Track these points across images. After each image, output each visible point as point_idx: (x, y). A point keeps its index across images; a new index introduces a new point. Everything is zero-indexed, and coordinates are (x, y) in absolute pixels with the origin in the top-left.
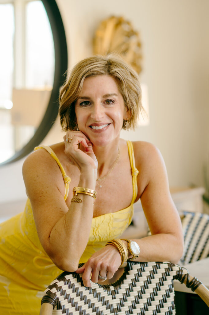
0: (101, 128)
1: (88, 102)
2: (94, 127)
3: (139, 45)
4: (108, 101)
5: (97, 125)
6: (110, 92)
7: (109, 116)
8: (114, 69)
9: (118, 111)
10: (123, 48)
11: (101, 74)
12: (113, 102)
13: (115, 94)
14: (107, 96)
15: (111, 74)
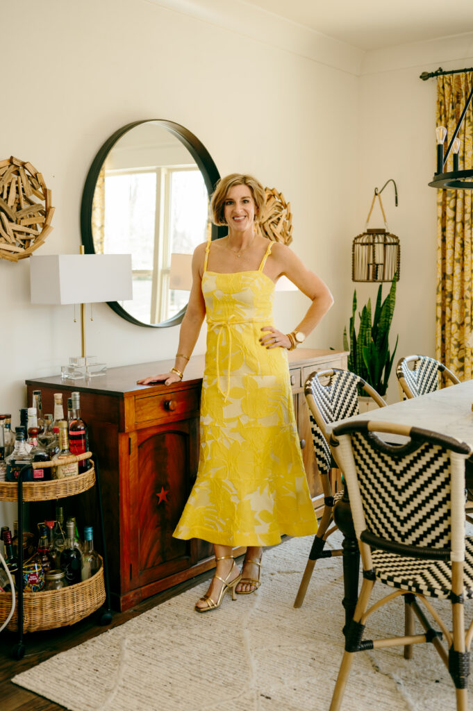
0: (240, 218)
1: (232, 202)
2: (236, 219)
3: (289, 217)
4: (245, 201)
5: (238, 217)
6: (245, 195)
7: (245, 210)
8: (248, 181)
9: (251, 207)
10: (275, 219)
11: (240, 184)
12: (248, 201)
13: (248, 197)
14: (243, 198)
15: (246, 184)
